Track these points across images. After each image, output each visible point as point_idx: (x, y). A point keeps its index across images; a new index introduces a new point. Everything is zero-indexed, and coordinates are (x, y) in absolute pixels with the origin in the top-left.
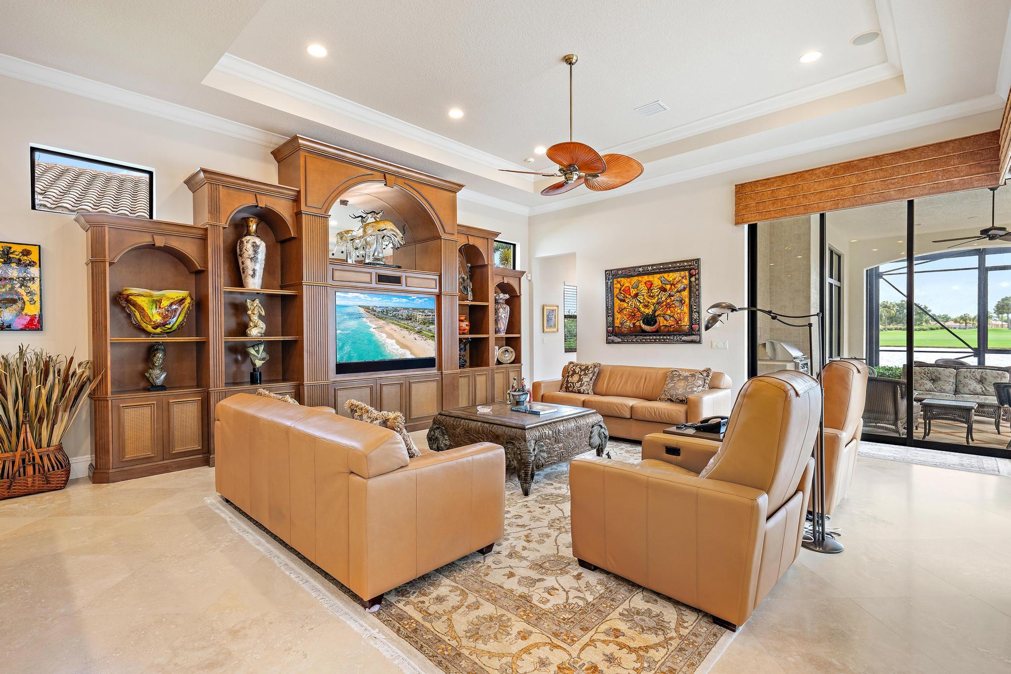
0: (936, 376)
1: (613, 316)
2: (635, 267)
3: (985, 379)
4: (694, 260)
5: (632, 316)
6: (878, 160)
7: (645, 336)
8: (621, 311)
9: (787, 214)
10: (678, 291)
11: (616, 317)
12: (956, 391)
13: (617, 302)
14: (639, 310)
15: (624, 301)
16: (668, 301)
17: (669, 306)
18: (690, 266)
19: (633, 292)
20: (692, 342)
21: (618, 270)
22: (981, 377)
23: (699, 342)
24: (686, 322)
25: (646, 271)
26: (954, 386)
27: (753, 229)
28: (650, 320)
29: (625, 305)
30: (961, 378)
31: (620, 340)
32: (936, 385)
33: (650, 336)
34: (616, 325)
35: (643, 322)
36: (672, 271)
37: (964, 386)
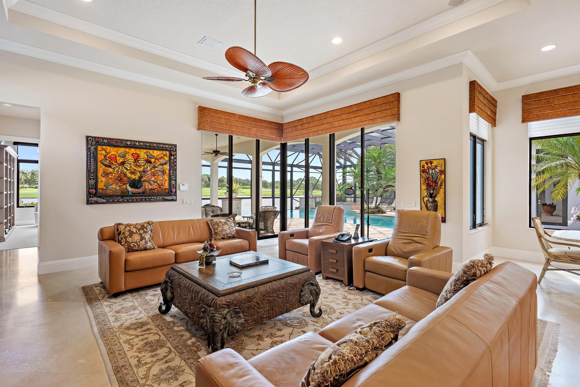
1: (96, 179)
2: (123, 140)
3: (214, 211)
4: (173, 145)
5: (120, 179)
7: (132, 197)
8: (106, 174)
10: (160, 164)
11: (99, 180)
13: (101, 167)
14: (125, 175)
15: (110, 167)
16: (153, 171)
17: (153, 174)
18: (170, 148)
19: (120, 160)
21: (103, 138)
22: (213, 210)
23: (176, 200)
24: (167, 185)
25: (134, 145)
28: (137, 184)
29: (111, 170)
31: (105, 201)
33: (136, 196)
34: (99, 186)
35: (130, 186)
36: (156, 149)
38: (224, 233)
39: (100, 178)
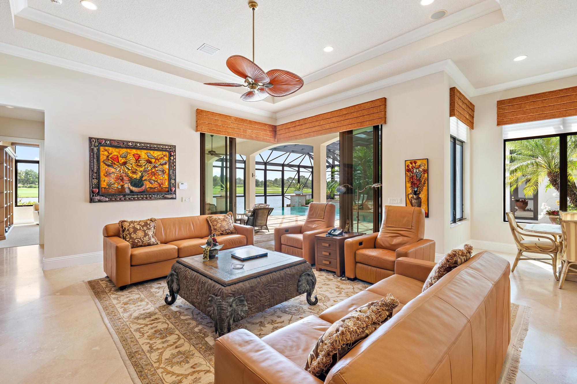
1: (99, 178)
2: (124, 141)
4: (172, 146)
5: (121, 179)
7: (133, 195)
8: (108, 174)
10: (160, 164)
13: (103, 167)
14: (127, 175)
15: (112, 167)
16: (153, 170)
17: (153, 174)
19: (122, 160)
20: (172, 198)
21: (106, 140)
23: (175, 198)
24: (166, 184)
25: (135, 146)
28: (138, 183)
29: (113, 170)
31: (107, 199)
33: (138, 195)
34: (102, 186)
35: (131, 185)
36: (157, 150)
38: (222, 229)
39: (103, 178)
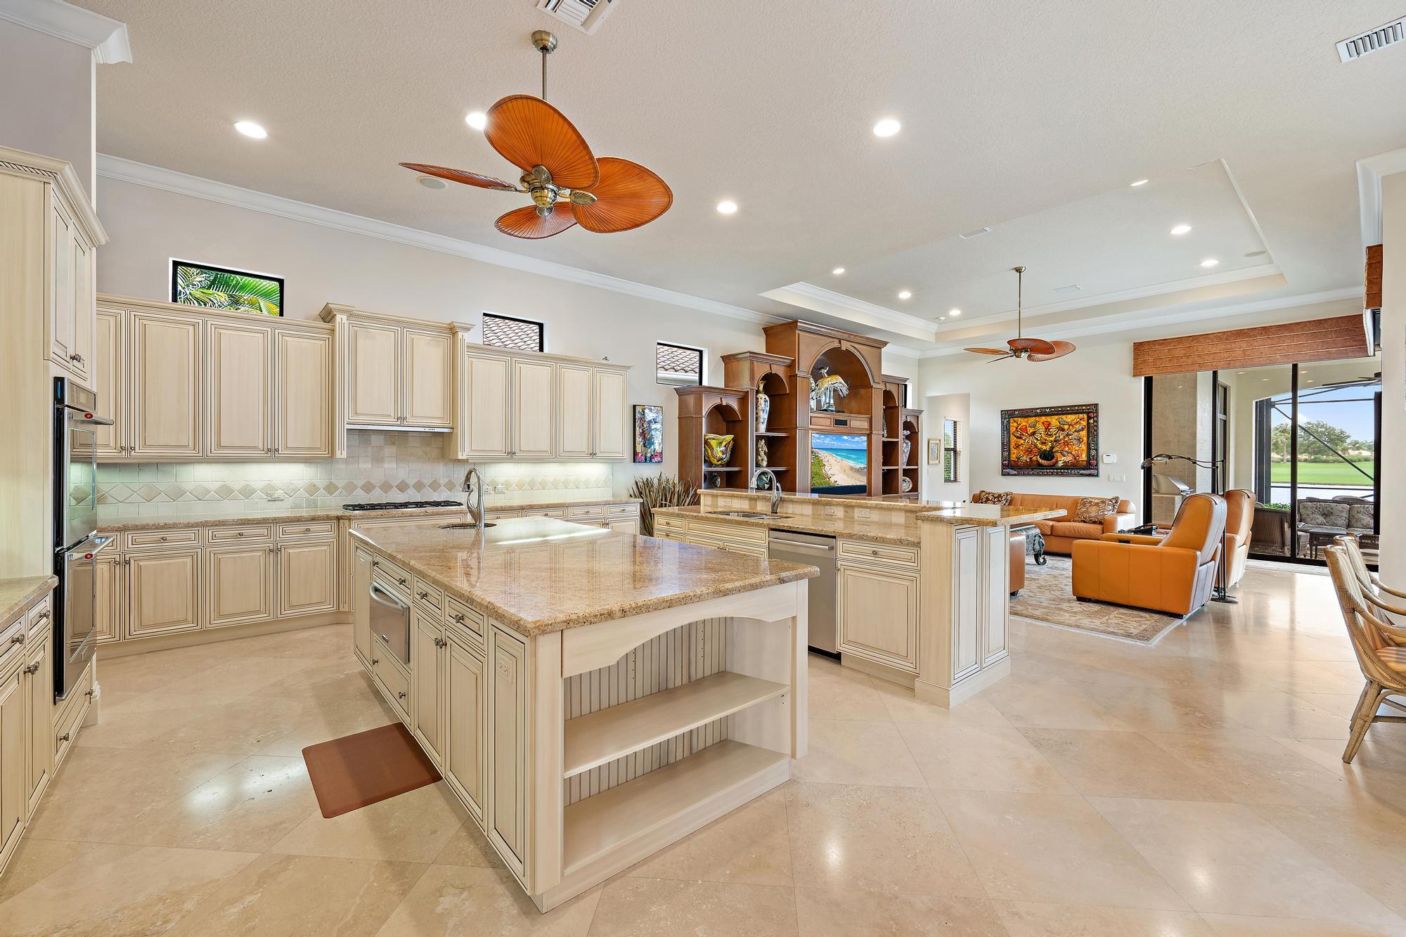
0: (1328, 511)
1: (1009, 451)
2: (1033, 409)
4: (1092, 405)
5: (1029, 451)
6: (1265, 330)
7: (1043, 469)
8: (1017, 447)
9: (1183, 370)
10: (1076, 431)
11: (1012, 452)
12: (1349, 525)
13: (1013, 439)
14: (1036, 446)
15: (1021, 438)
16: (1066, 439)
17: (1066, 444)
18: (1088, 409)
19: (1031, 430)
20: (1090, 475)
21: (1015, 411)
23: (1097, 475)
24: (1084, 457)
25: (1044, 412)
26: (1347, 521)
27: (1149, 382)
28: (1048, 455)
29: (1022, 442)
30: (1354, 513)
31: (1016, 472)
32: (1328, 519)
33: (1047, 469)
34: (1012, 459)
35: (1040, 457)
36: (1071, 414)
37: (1357, 521)
38: (1085, 515)
39: (1014, 451)
